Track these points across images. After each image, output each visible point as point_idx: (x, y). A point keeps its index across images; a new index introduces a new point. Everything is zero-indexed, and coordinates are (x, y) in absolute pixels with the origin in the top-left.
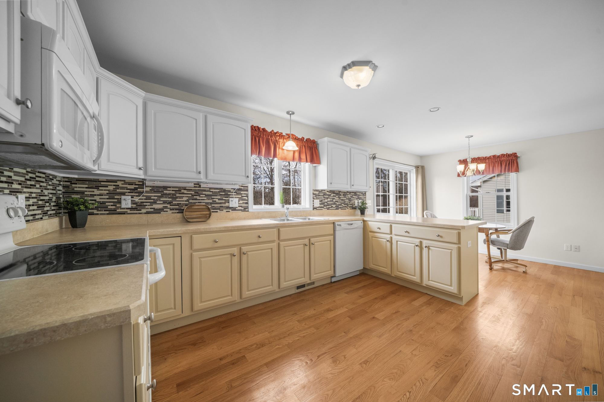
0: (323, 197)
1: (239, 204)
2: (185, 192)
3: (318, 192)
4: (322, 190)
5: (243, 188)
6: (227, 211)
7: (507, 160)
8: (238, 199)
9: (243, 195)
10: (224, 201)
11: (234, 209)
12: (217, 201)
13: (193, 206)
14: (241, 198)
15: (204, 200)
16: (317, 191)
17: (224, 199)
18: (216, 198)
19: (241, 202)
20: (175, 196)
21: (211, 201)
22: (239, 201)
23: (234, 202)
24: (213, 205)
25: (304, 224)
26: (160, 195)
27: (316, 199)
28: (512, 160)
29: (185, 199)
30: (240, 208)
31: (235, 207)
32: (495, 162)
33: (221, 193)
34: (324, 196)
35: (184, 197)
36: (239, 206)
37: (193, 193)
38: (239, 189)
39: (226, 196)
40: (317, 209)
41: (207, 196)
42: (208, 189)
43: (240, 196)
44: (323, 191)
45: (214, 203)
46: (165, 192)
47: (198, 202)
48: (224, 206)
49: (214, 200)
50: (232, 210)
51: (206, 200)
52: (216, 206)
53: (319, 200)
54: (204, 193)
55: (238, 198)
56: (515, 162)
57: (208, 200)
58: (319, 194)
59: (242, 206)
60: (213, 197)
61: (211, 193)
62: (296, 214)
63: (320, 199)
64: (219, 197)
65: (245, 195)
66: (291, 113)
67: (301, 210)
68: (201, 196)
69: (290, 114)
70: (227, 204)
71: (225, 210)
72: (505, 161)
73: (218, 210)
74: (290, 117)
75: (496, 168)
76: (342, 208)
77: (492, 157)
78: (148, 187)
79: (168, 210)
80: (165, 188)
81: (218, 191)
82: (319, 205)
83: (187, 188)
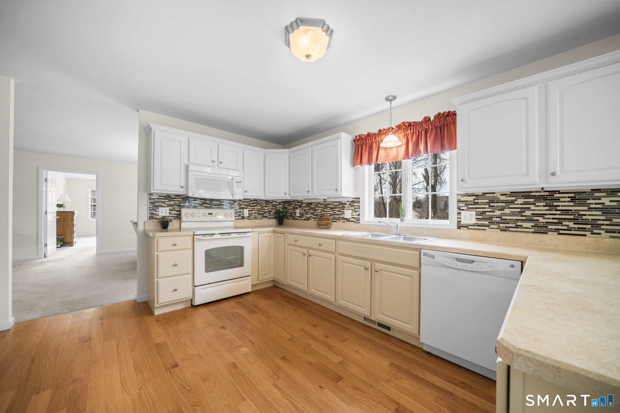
0: (487, 206)
1: (352, 215)
2: (320, 206)
3: (474, 197)
4: (483, 193)
5: (355, 200)
6: (343, 222)
8: (351, 211)
9: (356, 207)
10: (341, 213)
11: (348, 220)
12: (337, 213)
13: (323, 216)
14: (354, 209)
15: (329, 211)
16: (468, 196)
17: (341, 210)
18: (336, 210)
19: (354, 213)
20: (315, 209)
21: (333, 213)
22: (352, 213)
23: (348, 214)
24: (334, 216)
25: (366, 241)
26: (309, 208)
27: (466, 210)
29: (320, 211)
30: (353, 220)
31: (349, 219)
33: (340, 206)
34: (491, 204)
35: (319, 209)
36: (352, 218)
37: (323, 206)
38: (352, 201)
39: (343, 208)
40: (470, 227)
41: (331, 208)
42: (332, 203)
43: (353, 208)
44: (487, 195)
45: (335, 214)
46: (311, 206)
47: (326, 214)
48: (341, 217)
49: (335, 211)
50: (347, 221)
51: (330, 211)
52: (336, 217)
53: (474, 213)
54: (329, 206)
55: (351, 209)
57: (332, 212)
58: (476, 201)
59: (354, 218)
60: (334, 209)
61: (333, 206)
62: (387, 230)
63: (478, 210)
64: (338, 209)
65: (358, 207)
66: (391, 98)
67: (430, 227)
68: (328, 208)
69: (391, 100)
70: (343, 216)
71: (342, 221)
73: (337, 221)
74: (391, 104)
76: (561, 232)
78: (304, 203)
79: (312, 218)
80: (311, 203)
81: (338, 204)
82: (474, 221)
83: (321, 203)
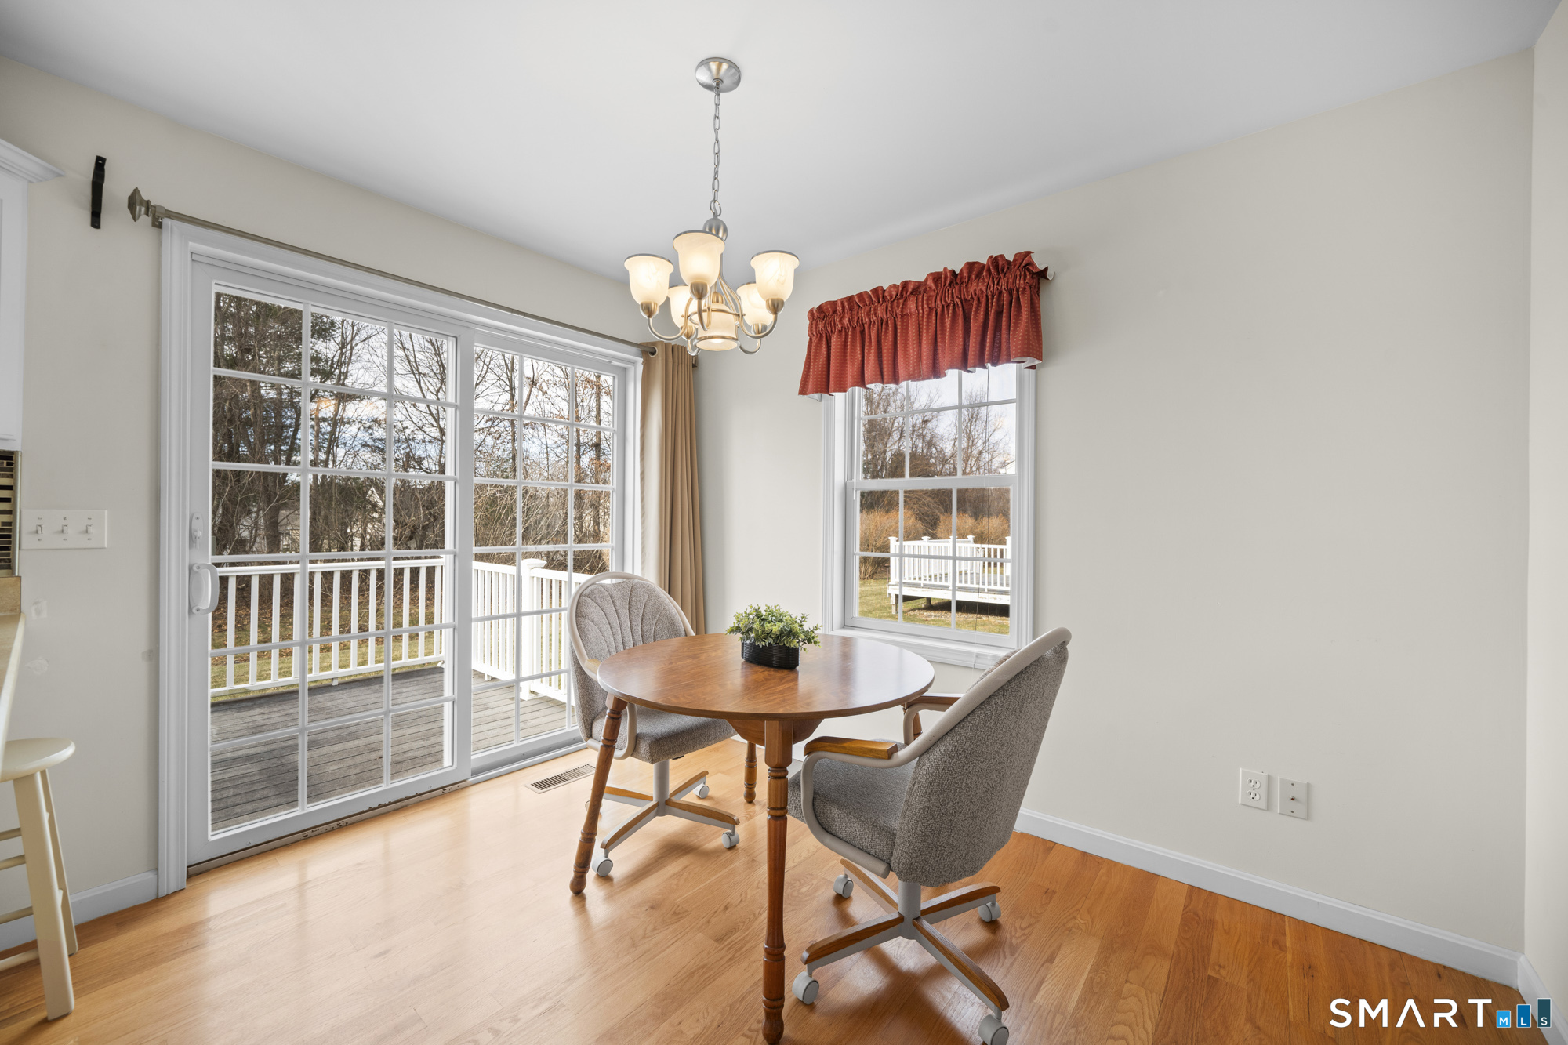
7: (993, 297)
28: (1010, 292)
32: (943, 311)
56: (1024, 302)
72: (984, 300)
75: (944, 348)
77: (930, 283)
